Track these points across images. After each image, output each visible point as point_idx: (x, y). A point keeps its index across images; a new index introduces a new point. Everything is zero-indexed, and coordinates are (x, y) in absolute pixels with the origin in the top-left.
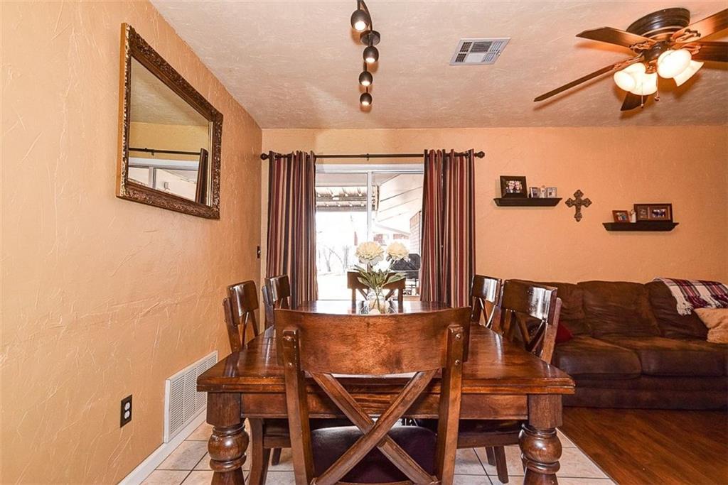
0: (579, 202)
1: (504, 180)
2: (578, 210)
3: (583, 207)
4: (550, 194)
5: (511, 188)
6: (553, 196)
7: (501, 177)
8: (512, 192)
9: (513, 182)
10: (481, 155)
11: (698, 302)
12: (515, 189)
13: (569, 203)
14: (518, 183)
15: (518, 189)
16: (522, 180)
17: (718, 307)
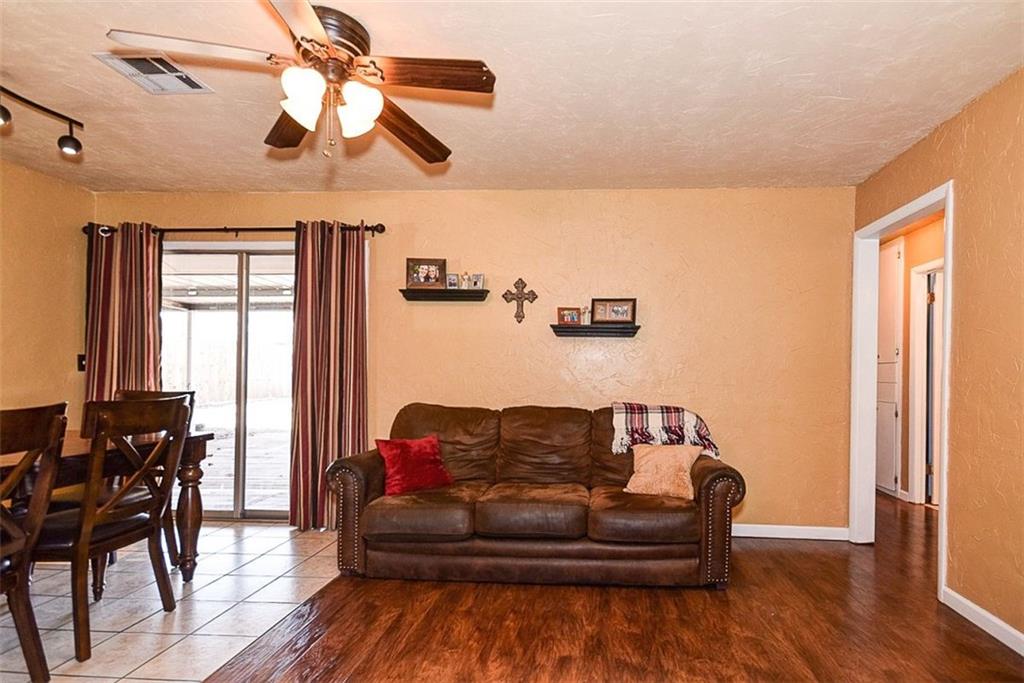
0: (520, 295)
1: (413, 264)
2: (520, 306)
3: (526, 302)
4: (475, 283)
5: (422, 276)
6: (480, 286)
7: (408, 260)
8: (422, 280)
9: (426, 267)
10: (380, 229)
11: (641, 436)
12: (427, 278)
13: (507, 297)
14: (433, 268)
15: (432, 276)
16: (442, 265)
17: (665, 443)
